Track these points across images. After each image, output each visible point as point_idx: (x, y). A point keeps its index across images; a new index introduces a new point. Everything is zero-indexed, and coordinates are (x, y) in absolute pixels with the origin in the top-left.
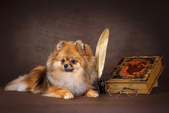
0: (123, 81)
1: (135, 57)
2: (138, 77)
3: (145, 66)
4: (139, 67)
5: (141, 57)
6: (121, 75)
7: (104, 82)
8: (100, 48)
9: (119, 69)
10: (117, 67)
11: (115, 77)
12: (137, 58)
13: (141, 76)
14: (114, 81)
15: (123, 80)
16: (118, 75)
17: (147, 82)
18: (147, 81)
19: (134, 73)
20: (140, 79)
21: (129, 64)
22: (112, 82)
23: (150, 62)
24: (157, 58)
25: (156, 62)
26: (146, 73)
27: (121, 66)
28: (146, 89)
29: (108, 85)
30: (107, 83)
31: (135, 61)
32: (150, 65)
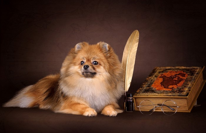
0: (157, 96)
1: (169, 68)
2: (175, 91)
3: (183, 78)
4: (176, 79)
5: (177, 67)
6: (153, 89)
7: (132, 96)
8: (127, 54)
9: (151, 81)
10: (147, 79)
11: (146, 91)
12: (173, 69)
13: (180, 89)
14: (145, 95)
15: (156, 94)
16: (149, 89)
17: (188, 97)
18: (187, 95)
19: (171, 87)
20: (178, 94)
21: (163, 76)
22: (143, 96)
23: (189, 73)
24: (198, 69)
25: (197, 74)
26: (185, 87)
27: (152, 78)
28: (186, 106)
29: (138, 100)
30: (135, 98)
31: (171, 72)
32: (190, 77)
